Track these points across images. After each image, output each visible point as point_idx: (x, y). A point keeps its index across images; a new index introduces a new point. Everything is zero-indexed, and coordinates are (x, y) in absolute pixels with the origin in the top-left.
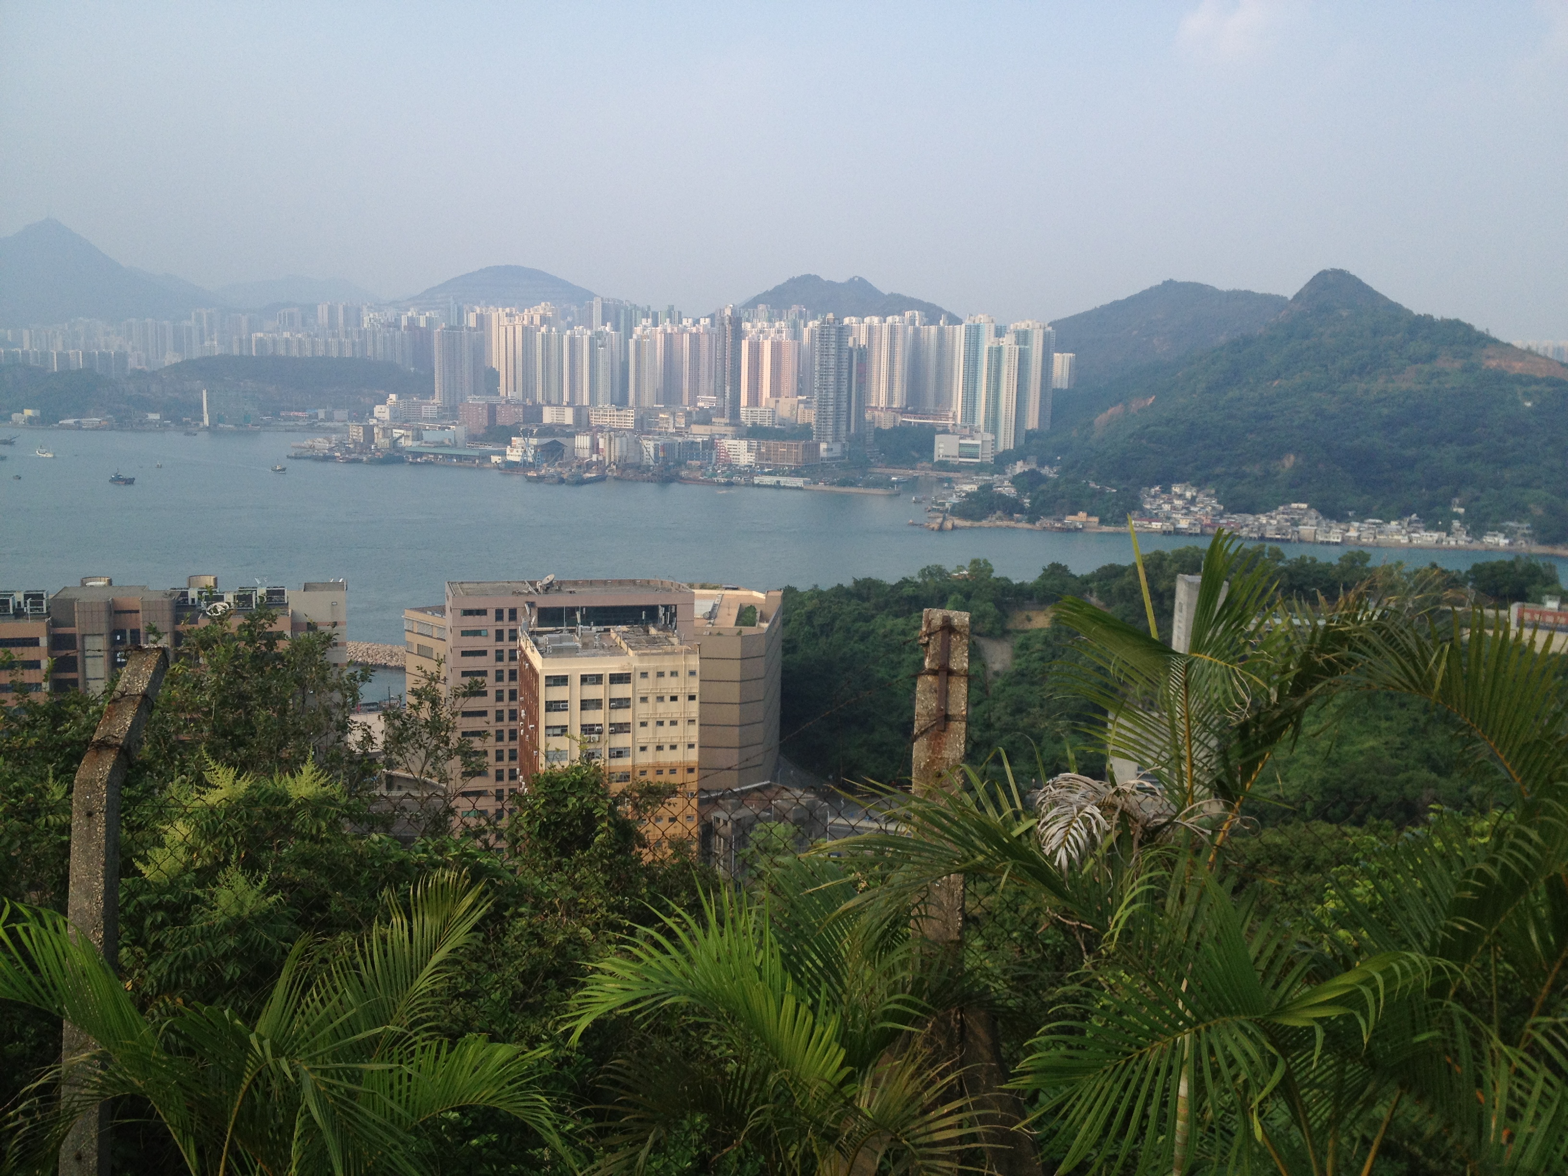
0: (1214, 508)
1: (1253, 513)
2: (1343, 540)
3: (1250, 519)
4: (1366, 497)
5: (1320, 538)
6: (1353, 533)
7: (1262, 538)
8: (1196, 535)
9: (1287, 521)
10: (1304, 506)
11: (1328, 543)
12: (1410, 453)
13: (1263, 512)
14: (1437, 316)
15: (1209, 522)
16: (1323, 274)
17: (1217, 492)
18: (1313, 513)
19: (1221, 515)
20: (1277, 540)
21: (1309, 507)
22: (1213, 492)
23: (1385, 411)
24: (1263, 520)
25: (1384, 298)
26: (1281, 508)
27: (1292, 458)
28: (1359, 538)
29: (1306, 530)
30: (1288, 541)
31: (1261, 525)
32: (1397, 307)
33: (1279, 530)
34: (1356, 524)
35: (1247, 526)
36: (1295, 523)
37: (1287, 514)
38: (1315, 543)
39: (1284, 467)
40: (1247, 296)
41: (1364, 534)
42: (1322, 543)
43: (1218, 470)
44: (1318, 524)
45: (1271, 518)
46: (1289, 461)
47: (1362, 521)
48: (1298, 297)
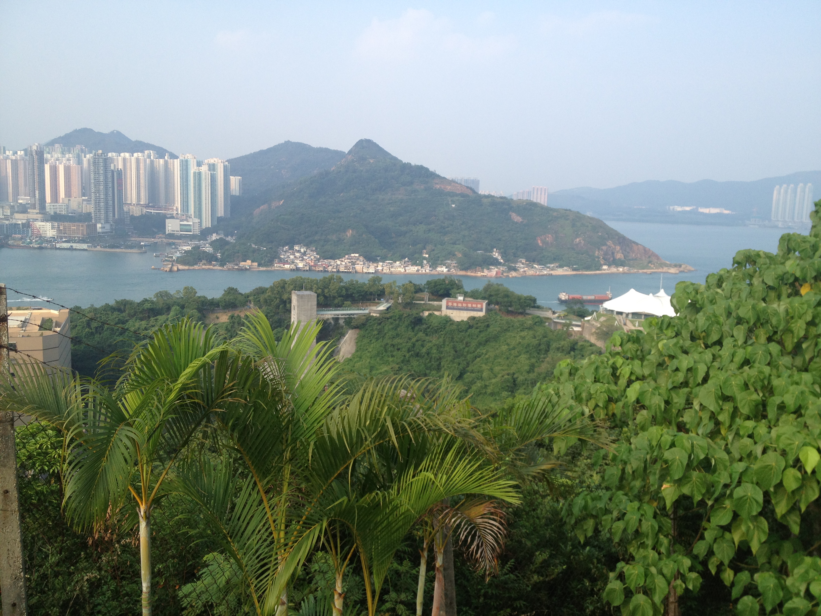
0: (315, 257)
1: (334, 260)
2: (375, 271)
3: (332, 262)
4: (385, 250)
5: (365, 271)
6: (380, 268)
7: (338, 271)
8: (307, 270)
9: (349, 262)
10: (357, 255)
11: (369, 273)
12: (404, 229)
13: (338, 259)
14: (413, 164)
15: (313, 264)
16: (361, 142)
17: (316, 249)
18: (361, 258)
19: (318, 260)
20: (345, 272)
21: (360, 256)
22: (314, 249)
23: (392, 209)
24: (339, 262)
25: (389, 154)
26: (347, 256)
27: (351, 231)
28: (382, 270)
29: (359, 267)
30: (350, 272)
31: (337, 265)
32: (396, 159)
33: (346, 267)
34: (381, 264)
35: (331, 265)
36: (354, 264)
37: (350, 259)
38: (363, 273)
39: (347, 236)
40: (327, 150)
41: (385, 268)
42: (366, 273)
43: (316, 238)
44: (364, 264)
45: (342, 261)
46: (349, 233)
47: (383, 262)
48: (350, 152)
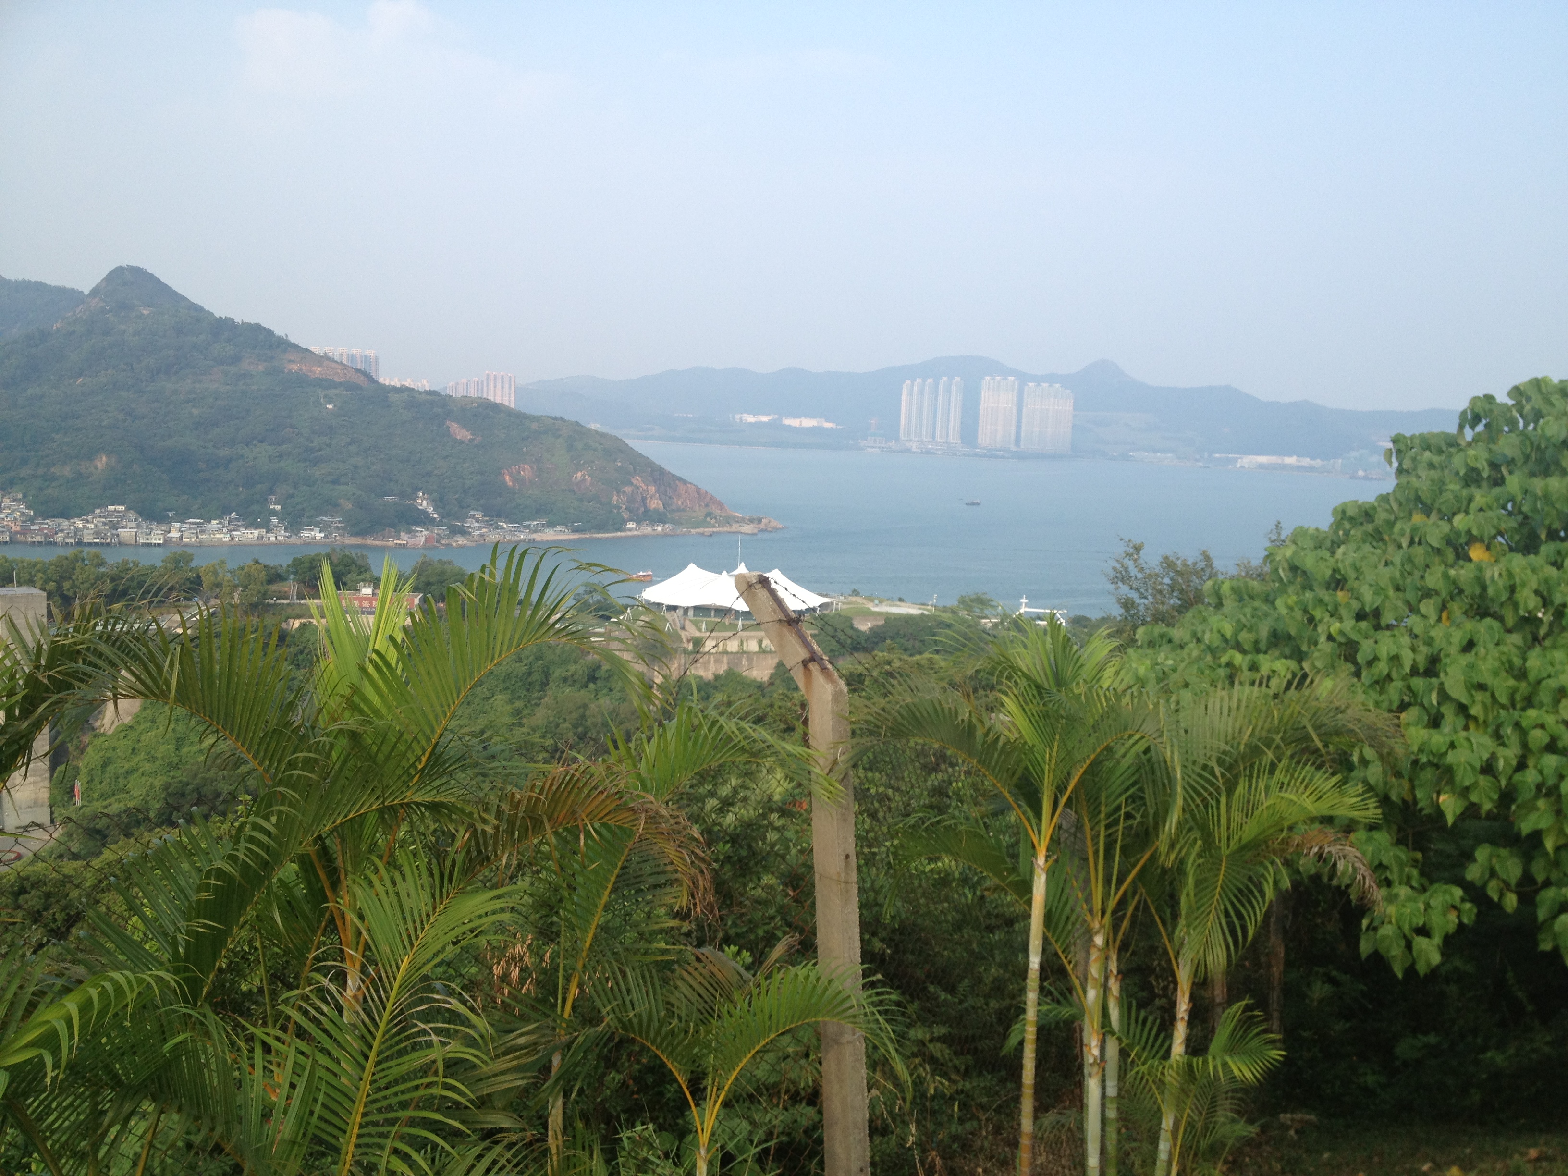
0: (23, 514)
1: (68, 517)
2: (165, 541)
3: (65, 524)
4: (185, 497)
5: (141, 541)
6: (174, 534)
7: (80, 543)
8: (6, 543)
9: (105, 524)
10: (122, 508)
11: (150, 545)
12: (224, 452)
13: (79, 516)
14: (238, 320)
15: (18, 528)
16: (119, 270)
17: (25, 496)
18: (132, 515)
19: (32, 520)
20: (97, 544)
21: (128, 509)
22: (20, 496)
23: (195, 411)
24: (80, 524)
25: (184, 299)
26: (97, 511)
27: (104, 459)
28: (181, 538)
29: (127, 533)
30: (108, 544)
31: (77, 530)
32: (199, 309)
33: (97, 534)
34: (178, 525)
35: (62, 531)
36: (114, 526)
37: (104, 517)
38: (137, 545)
39: (96, 468)
40: (39, 287)
41: (186, 534)
42: (144, 545)
43: (24, 472)
44: (138, 526)
45: (88, 522)
46: (101, 462)
47: (182, 521)
48: (95, 292)
